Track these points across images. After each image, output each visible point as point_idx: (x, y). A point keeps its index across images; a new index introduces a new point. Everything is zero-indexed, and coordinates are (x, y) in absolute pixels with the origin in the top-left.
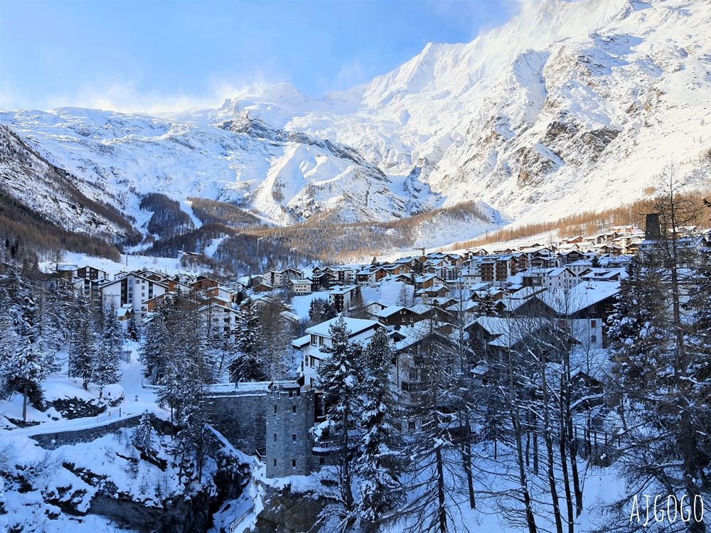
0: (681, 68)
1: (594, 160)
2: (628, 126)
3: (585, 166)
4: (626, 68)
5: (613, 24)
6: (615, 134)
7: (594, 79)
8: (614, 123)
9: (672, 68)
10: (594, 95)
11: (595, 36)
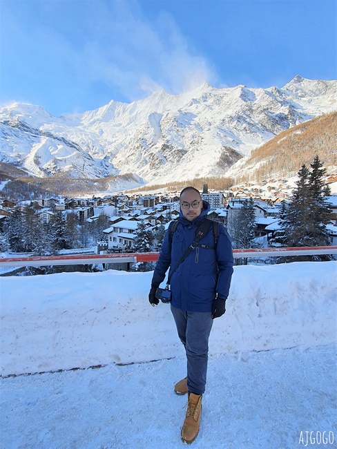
0: (209, 130)
1: (178, 161)
2: (190, 149)
3: (175, 163)
4: (191, 126)
5: (186, 108)
6: (186, 152)
7: (180, 129)
8: (186, 148)
9: (206, 129)
10: (179, 135)
11: (180, 111)
